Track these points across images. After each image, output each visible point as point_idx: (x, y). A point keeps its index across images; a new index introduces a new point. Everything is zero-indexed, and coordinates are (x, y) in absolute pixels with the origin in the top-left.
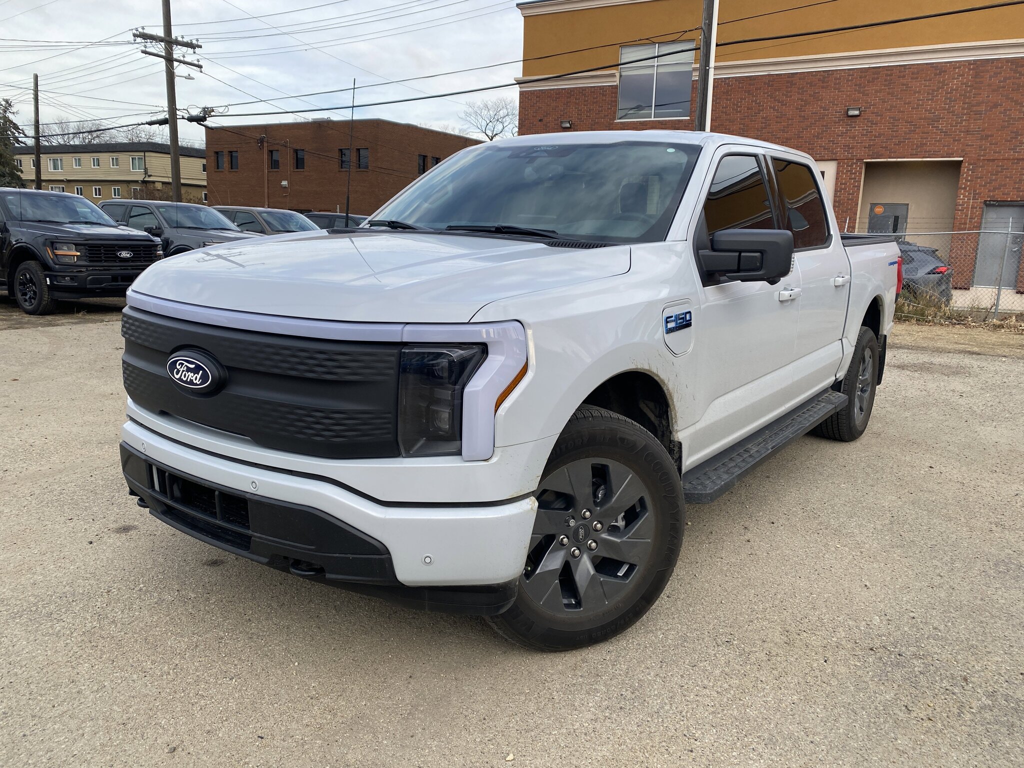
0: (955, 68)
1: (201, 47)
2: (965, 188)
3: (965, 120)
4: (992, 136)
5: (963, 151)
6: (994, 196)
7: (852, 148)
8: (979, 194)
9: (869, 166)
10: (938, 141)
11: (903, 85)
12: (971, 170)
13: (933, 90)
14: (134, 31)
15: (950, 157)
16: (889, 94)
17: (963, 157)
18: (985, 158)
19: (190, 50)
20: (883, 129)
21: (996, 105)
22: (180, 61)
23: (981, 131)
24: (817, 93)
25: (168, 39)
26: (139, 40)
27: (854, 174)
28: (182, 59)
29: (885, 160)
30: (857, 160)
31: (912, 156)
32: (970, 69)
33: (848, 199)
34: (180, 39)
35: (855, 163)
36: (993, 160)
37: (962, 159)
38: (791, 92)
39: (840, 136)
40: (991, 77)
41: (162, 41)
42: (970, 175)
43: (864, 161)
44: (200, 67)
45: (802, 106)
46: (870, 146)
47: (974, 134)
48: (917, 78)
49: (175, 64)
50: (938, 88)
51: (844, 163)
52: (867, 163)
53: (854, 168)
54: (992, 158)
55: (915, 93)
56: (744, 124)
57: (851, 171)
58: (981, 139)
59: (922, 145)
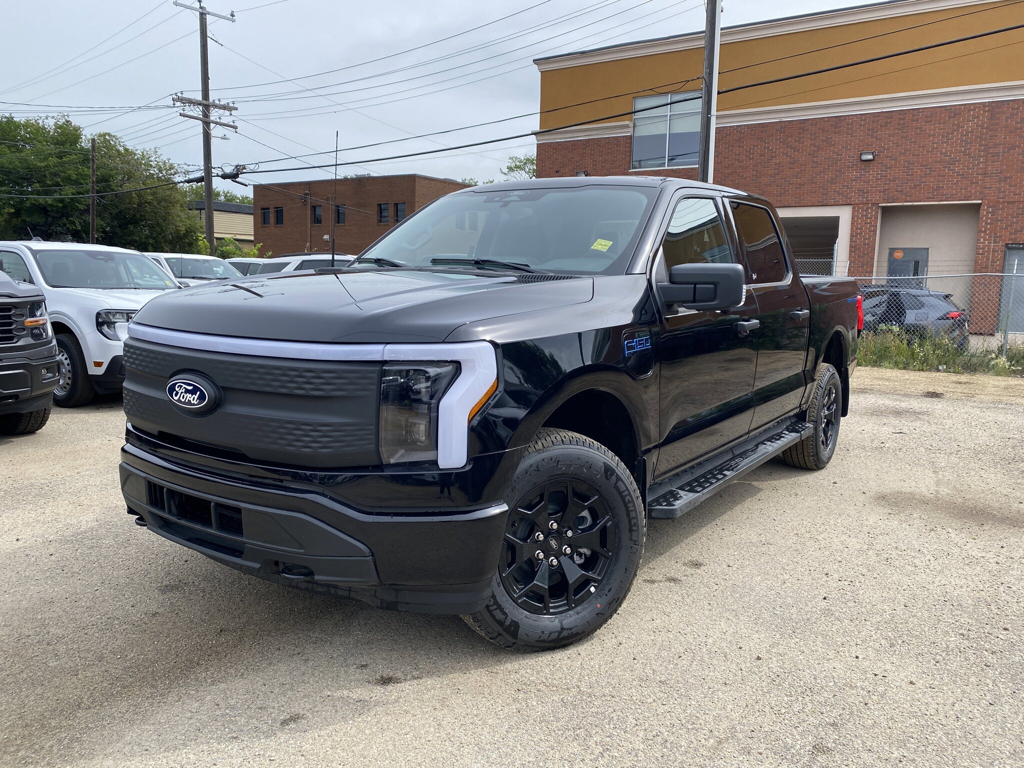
0: (970, 111)
1: (236, 109)
2: (985, 231)
3: (982, 162)
4: (1011, 178)
5: (981, 193)
6: (1015, 239)
7: (866, 193)
8: (1001, 237)
9: (885, 210)
10: (955, 184)
11: (917, 128)
12: (990, 212)
13: (948, 133)
14: (174, 96)
15: (968, 200)
16: (902, 137)
17: (982, 199)
18: (1004, 200)
19: (227, 113)
20: (898, 173)
21: (1013, 147)
22: (216, 123)
23: (1000, 173)
24: (830, 138)
25: (205, 102)
26: (178, 104)
27: (870, 218)
28: (218, 120)
29: (901, 204)
30: (873, 204)
31: (929, 199)
32: (984, 111)
33: (865, 244)
34: (217, 102)
35: (870, 208)
36: (1014, 202)
37: (980, 202)
38: (803, 138)
39: (854, 180)
40: (1007, 119)
41: (200, 104)
42: (989, 218)
43: (880, 205)
44: (235, 128)
45: (814, 151)
46: (884, 191)
47: (993, 176)
48: (931, 121)
49: (212, 125)
50: (953, 131)
51: (859, 208)
52: (883, 208)
53: (870, 213)
54: (1012, 200)
55: (930, 136)
56: (757, 171)
57: (866, 215)
58: (1000, 181)
59: (939, 188)
